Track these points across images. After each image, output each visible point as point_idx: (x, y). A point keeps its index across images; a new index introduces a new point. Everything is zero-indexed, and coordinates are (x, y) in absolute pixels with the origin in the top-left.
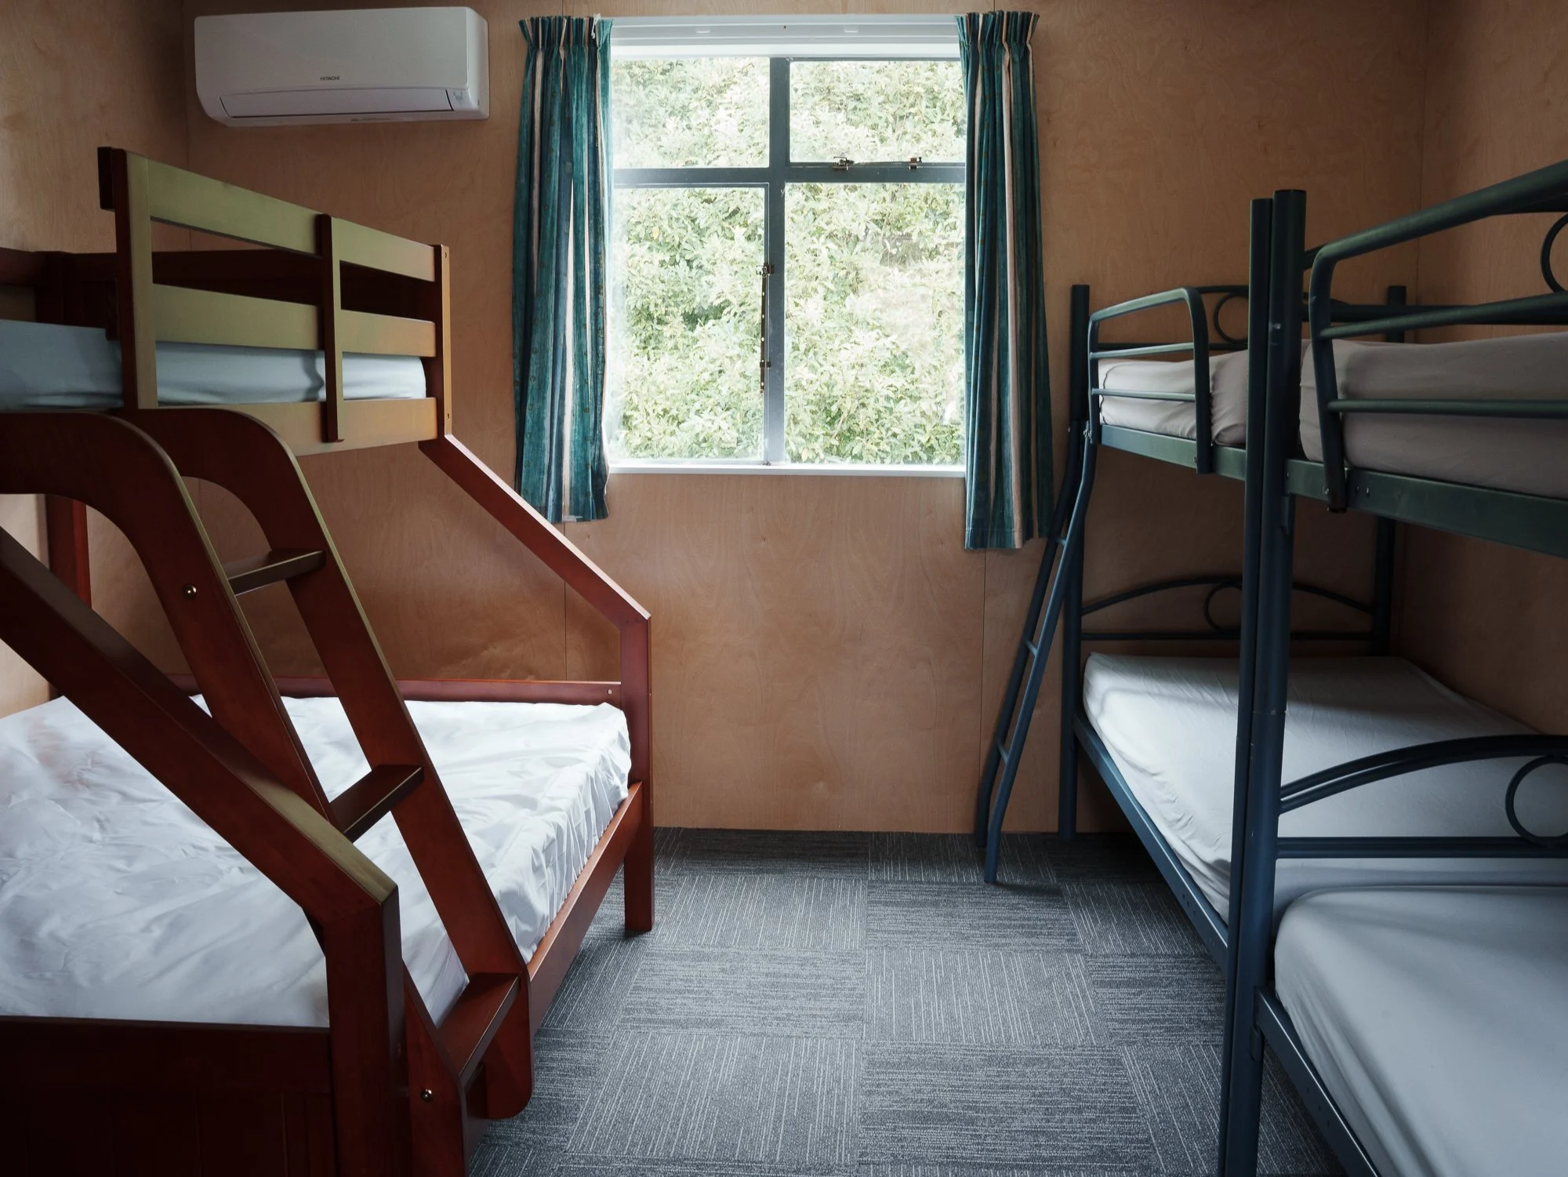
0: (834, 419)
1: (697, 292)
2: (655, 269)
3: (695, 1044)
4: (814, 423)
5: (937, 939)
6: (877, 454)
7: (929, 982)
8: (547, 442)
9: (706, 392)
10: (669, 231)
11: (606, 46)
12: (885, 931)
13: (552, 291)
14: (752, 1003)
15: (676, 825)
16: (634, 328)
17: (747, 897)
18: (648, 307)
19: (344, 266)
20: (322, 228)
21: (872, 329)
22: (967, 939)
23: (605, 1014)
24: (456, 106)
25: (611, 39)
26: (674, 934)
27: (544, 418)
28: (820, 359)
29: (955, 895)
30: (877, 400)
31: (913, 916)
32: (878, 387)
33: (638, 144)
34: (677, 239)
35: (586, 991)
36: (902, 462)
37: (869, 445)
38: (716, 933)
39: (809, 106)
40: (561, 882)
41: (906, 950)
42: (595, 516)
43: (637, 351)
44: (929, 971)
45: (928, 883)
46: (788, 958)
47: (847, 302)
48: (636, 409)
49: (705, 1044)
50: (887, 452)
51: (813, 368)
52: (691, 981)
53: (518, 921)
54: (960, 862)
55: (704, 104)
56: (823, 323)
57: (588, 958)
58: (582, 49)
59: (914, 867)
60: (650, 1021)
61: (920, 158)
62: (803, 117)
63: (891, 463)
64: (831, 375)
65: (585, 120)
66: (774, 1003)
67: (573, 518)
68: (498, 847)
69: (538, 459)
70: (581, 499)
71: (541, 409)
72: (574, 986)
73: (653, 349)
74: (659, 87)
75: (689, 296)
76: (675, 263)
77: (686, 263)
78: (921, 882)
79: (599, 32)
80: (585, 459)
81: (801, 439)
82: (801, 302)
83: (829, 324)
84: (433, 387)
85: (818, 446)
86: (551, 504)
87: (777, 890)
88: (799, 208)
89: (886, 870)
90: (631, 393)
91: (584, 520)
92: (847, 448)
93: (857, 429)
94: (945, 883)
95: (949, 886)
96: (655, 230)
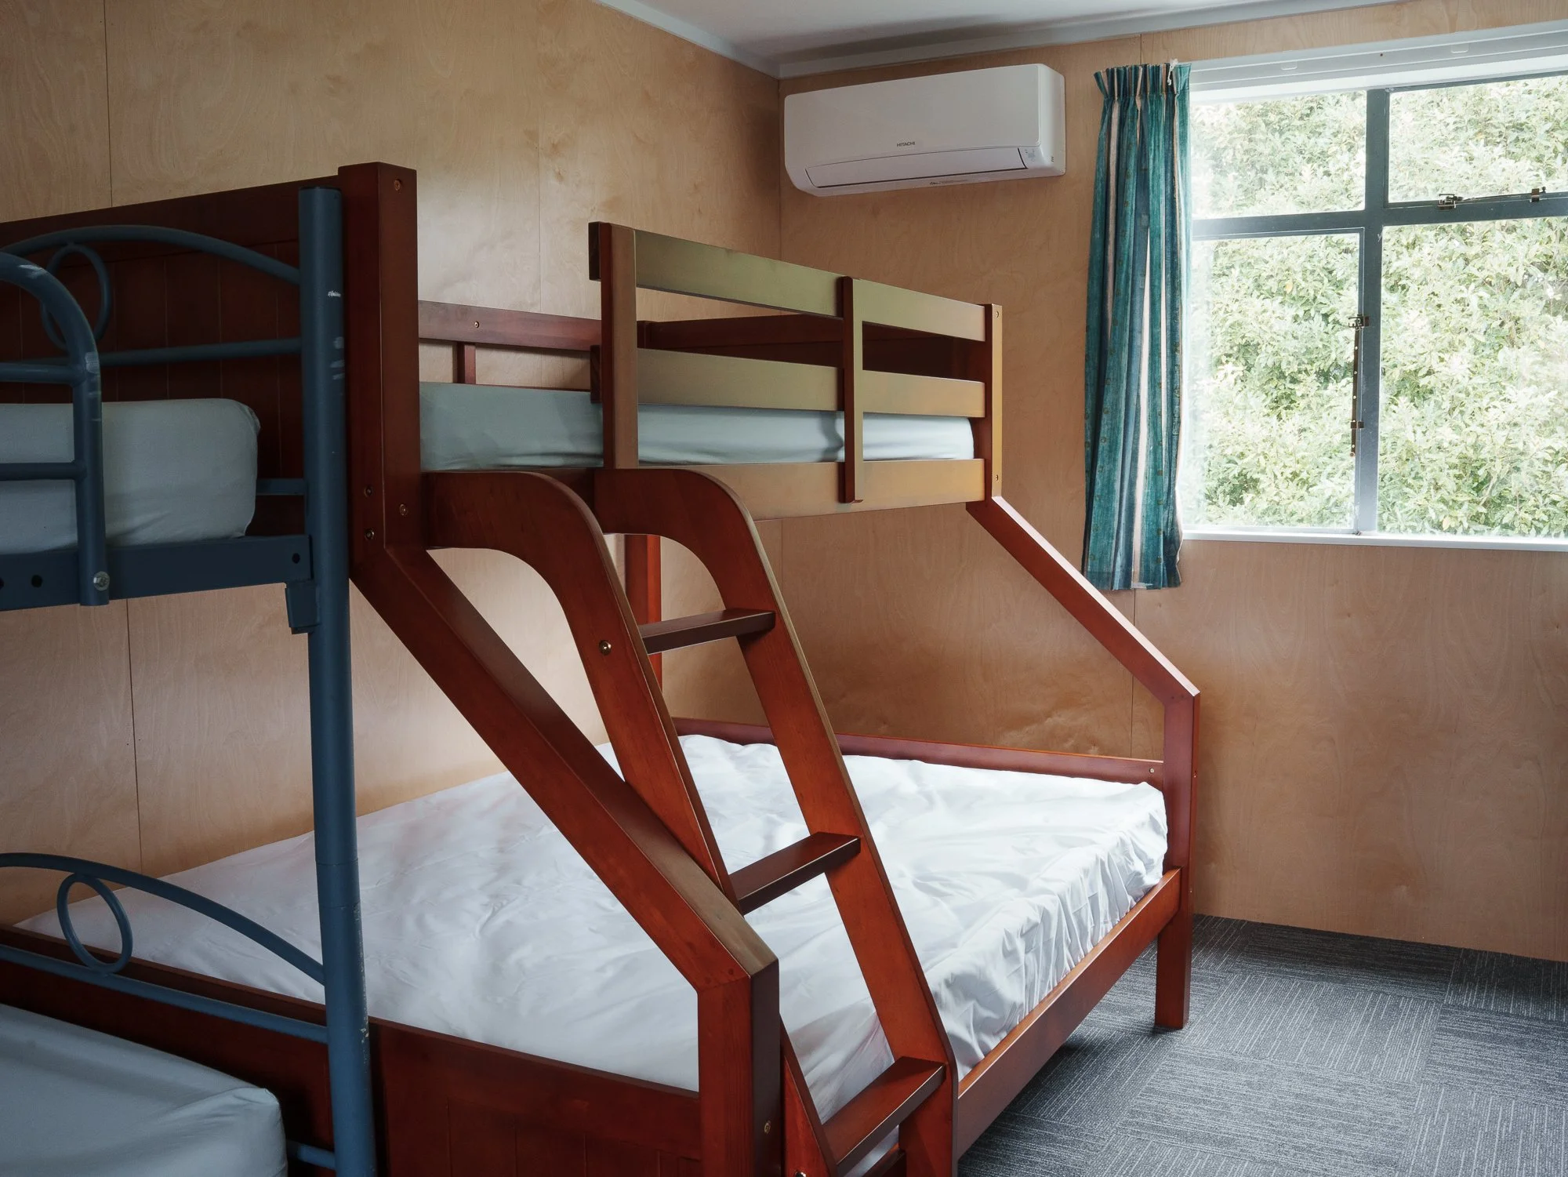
0: (1482, 483)
1: (1333, 349)
2: (1288, 325)
3: (1196, 1161)
4: (1459, 489)
5: (1513, 1085)
6: (1532, 524)
7: (1489, 1135)
8: (1116, 505)
9: (1340, 455)
10: (1303, 284)
11: (1184, 92)
12: (1450, 1066)
13: (1126, 349)
14: (1271, 1125)
15: (1241, 918)
16: (1265, 387)
17: (1297, 1005)
18: (1280, 365)
19: (867, 327)
20: (843, 290)
21: (1529, 386)
22: (1552, 1091)
23: (1108, 1114)
24: (1029, 163)
25: (1190, 84)
26: (1206, 1036)
27: (1114, 481)
28: (1467, 418)
29: (1547, 1036)
30: (1531, 465)
31: (1488, 1053)
32: (1533, 449)
33: (1273, 194)
34: (1312, 293)
35: (1095, 1085)
36: (1562, 534)
37: (1522, 514)
38: (1253, 1041)
39: (1462, 140)
40: (1047, 970)
41: (1470, 1091)
42: (1166, 584)
43: (1267, 411)
44: (1493, 1121)
45: (1517, 1016)
46: (1326, 1080)
47: (1501, 355)
48: (1263, 472)
49: (1207, 1164)
50: (1544, 522)
51: (1456, 428)
52: (1210, 1091)
53: (978, 1006)
54: (1562, 997)
55: (1344, 148)
56: (1471, 379)
57: (1106, 1051)
58: (1159, 97)
59: (1503, 995)
60: (1153, 1127)
61: (1544, 189)
62: (1453, 155)
63: (1549, 534)
64: (1478, 436)
65: (1162, 171)
66: (1296, 1129)
67: (1143, 586)
68: (968, 926)
69: (1107, 523)
70: (1152, 566)
71: (1111, 472)
72: (1083, 1079)
73: (1286, 408)
74: (1297, 133)
75: (1324, 353)
76: (1308, 317)
77: (1321, 317)
78: (1507, 1015)
79: (1177, 78)
80: (1157, 524)
81: (1442, 506)
82: (1446, 356)
83: (1477, 380)
84: (981, 448)
85: (1461, 514)
86: (1118, 570)
87: (1333, 1002)
88: (1447, 254)
89: (1468, 994)
90: (1258, 455)
91: (1154, 587)
92: (1496, 517)
93: (1510, 497)
94: (1538, 1019)
95: (1542, 1024)
96: (1289, 283)
